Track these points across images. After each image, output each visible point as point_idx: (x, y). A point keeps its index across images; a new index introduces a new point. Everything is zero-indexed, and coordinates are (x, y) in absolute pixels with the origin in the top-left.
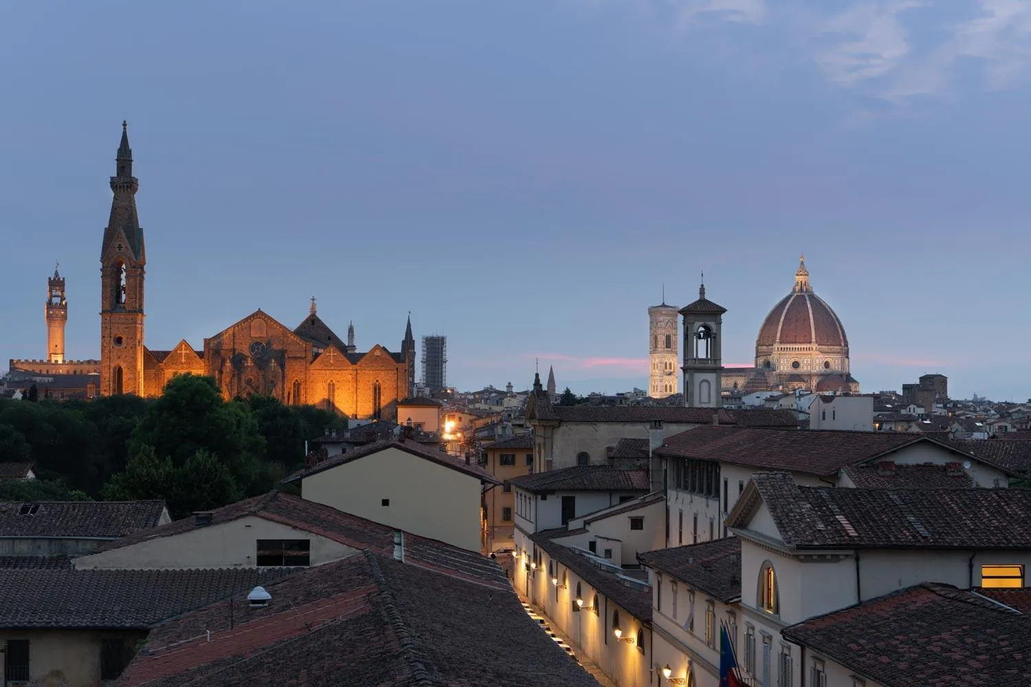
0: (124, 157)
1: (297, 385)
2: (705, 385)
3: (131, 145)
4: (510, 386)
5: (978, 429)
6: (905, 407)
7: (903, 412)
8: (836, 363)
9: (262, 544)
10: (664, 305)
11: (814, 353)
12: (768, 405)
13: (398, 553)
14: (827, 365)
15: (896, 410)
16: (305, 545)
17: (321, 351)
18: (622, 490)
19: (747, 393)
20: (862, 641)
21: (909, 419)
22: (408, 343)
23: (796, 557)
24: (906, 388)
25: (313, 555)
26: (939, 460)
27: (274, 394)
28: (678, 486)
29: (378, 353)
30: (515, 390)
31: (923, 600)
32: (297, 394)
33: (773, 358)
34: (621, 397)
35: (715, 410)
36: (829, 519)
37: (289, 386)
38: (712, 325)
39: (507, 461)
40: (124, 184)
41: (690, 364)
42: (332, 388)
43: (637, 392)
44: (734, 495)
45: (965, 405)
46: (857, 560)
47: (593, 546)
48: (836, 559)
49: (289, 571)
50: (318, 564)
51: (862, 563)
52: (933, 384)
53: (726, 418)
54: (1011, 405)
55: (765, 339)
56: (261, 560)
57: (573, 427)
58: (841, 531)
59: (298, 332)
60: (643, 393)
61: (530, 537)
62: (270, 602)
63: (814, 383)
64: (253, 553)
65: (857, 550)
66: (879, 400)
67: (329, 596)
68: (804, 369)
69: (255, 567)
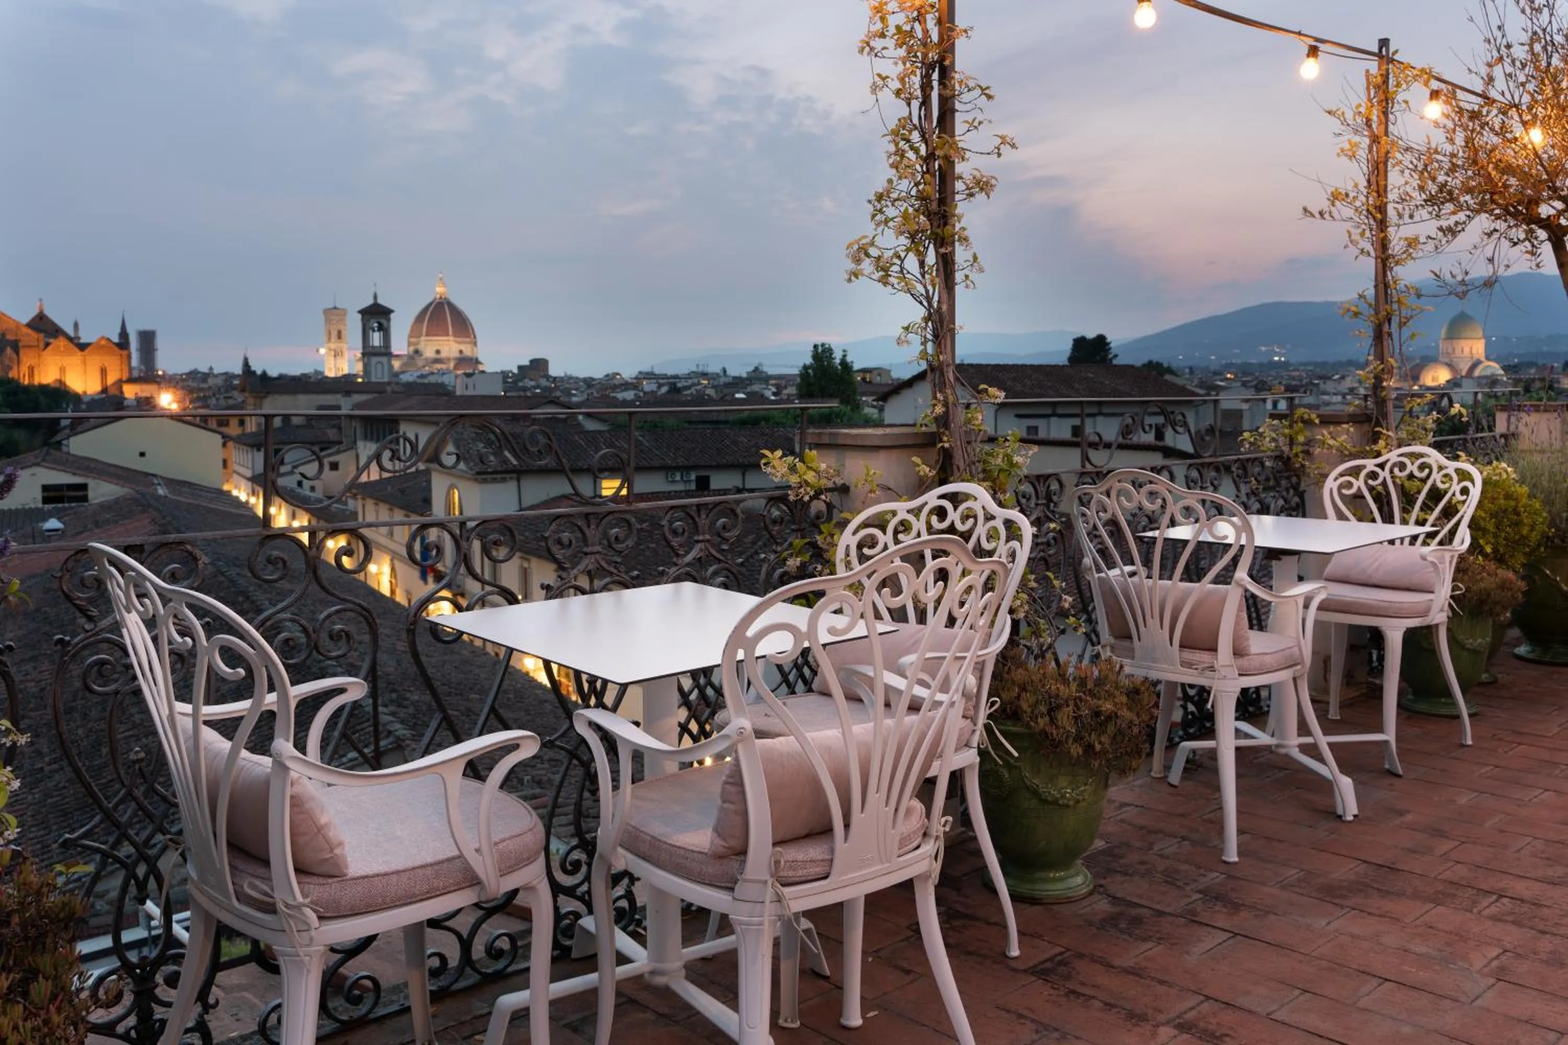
1: (31, 369)
2: (379, 366)
4: (211, 369)
5: (575, 395)
6: (521, 380)
7: (520, 384)
8: (468, 351)
9: (45, 488)
10: (335, 308)
11: (452, 343)
12: (419, 381)
13: (161, 491)
14: (461, 352)
15: (515, 382)
16: (84, 487)
17: (51, 340)
18: (323, 442)
19: (403, 372)
20: (527, 534)
21: (525, 389)
22: (124, 334)
23: (476, 480)
24: (520, 368)
25: (91, 494)
27: (10, 375)
28: (366, 438)
29: (103, 342)
30: (216, 372)
32: (31, 375)
33: (421, 347)
34: (305, 376)
35: (389, 384)
36: (498, 453)
37: (24, 369)
38: (384, 322)
41: (367, 350)
42: (63, 370)
43: (317, 373)
45: (562, 379)
46: (518, 480)
47: (300, 484)
48: (503, 480)
49: (72, 508)
50: (96, 501)
51: (522, 482)
52: (538, 366)
53: (396, 389)
54: (592, 379)
55: (415, 332)
56: (46, 500)
57: (277, 397)
58: (506, 461)
59: (30, 325)
60: (322, 373)
61: (249, 479)
62: (63, 531)
63: (452, 365)
64: (39, 495)
65: (518, 473)
66: (501, 376)
67: (117, 522)
68: (444, 355)
69: (40, 505)
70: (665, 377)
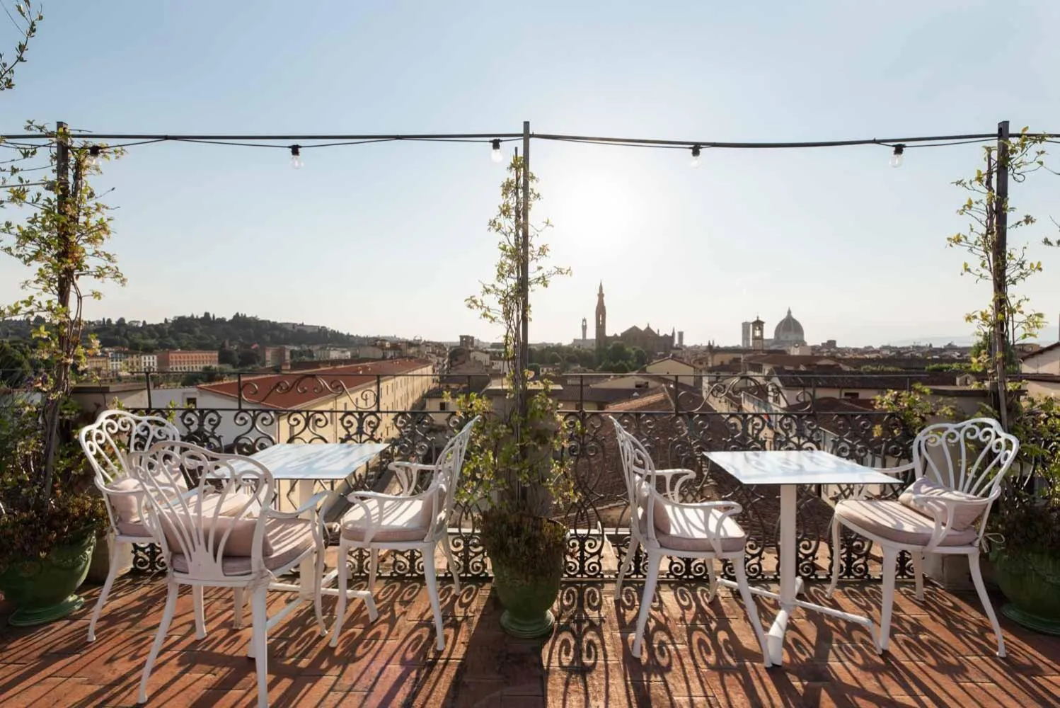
0: (601, 288)
2: (759, 344)
3: (604, 292)
5: (846, 355)
6: (822, 349)
10: (747, 322)
11: (793, 334)
12: (777, 349)
13: (671, 386)
14: (797, 337)
15: (819, 350)
16: (647, 383)
21: (823, 353)
22: (673, 334)
24: (823, 344)
26: (832, 363)
31: (825, 401)
35: (762, 351)
38: (761, 327)
39: (701, 363)
40: (601, 295)
41: (754, 337)
44: (766, 372)
45: (842, 349)
48: (797, 389)
52: (831, 343)
53: (765, 352)
55: (777, 331)
56: (636, 387)
57: (719, 355)
58: (799, 382)
59: (644, 332)
64: (634, 385)
66: (813, 348)
70: (893, 348)
